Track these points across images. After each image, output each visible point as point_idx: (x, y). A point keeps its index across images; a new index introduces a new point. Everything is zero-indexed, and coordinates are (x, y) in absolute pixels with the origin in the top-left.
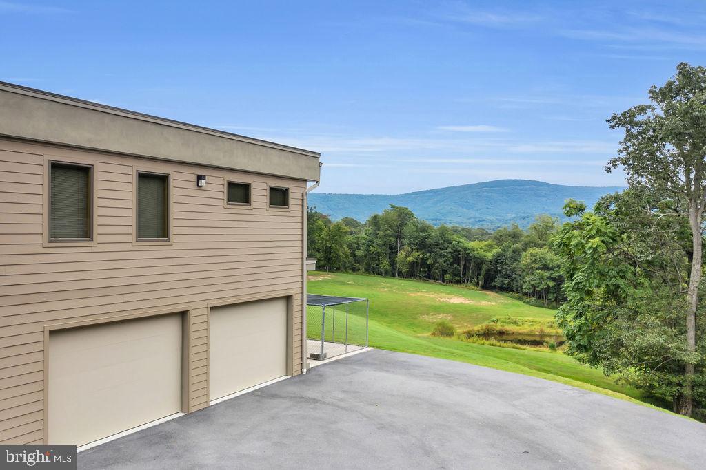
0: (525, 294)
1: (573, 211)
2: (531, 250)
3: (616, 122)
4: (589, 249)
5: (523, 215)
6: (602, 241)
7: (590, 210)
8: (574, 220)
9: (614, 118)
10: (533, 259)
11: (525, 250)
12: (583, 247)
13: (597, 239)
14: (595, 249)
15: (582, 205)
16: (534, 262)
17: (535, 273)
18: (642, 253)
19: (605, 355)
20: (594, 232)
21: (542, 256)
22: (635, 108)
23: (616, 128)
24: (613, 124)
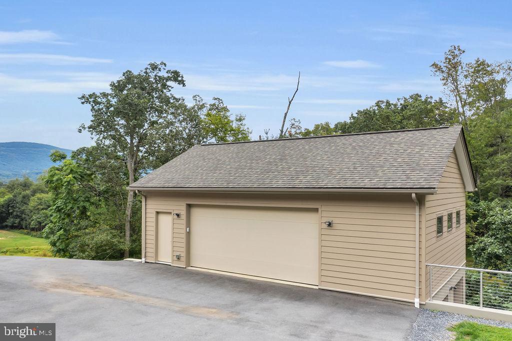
0: (33, 229)
1: (57, 158)
2: (38, 195)
3: (85, 99)
4: (65, 182)
5: (37, 171)
6: (74, 177)
7: (69, 158)
8: (58, 164)
9: (83, 97)
10: (39, 201)
11: (33, 195)
12: (62, 181)
13: (70, 176)
14: (69, 182)
15: (63, 155)
16: (40, 204)
17: (41, 212)
18: (99, 185)
19: (75, 253)
20: (69, 171)
21: (46, 199)
22: (101, 94)
23: (85, 104)
24: (83, 101)
